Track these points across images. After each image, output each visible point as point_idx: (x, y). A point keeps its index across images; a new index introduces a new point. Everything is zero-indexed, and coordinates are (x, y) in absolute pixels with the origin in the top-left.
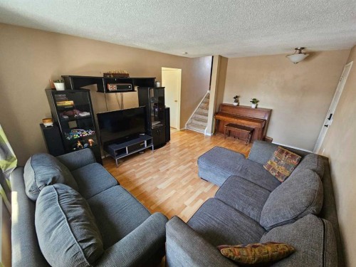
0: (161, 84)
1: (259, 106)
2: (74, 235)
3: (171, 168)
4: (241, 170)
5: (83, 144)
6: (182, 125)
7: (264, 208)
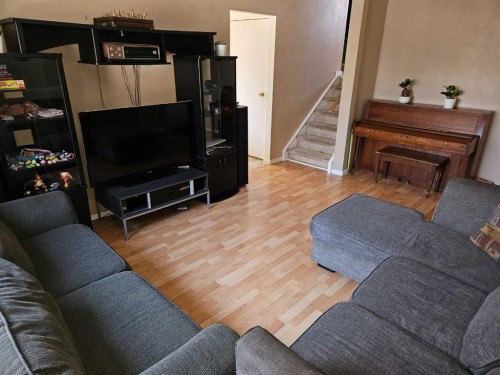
0: (228, 50)
1: (462, 105)
2: (24, 357)
3: (249, 242)
4: (415, 245)
5: (47, 182)
6: (275, 152)
7: (470, 327)
